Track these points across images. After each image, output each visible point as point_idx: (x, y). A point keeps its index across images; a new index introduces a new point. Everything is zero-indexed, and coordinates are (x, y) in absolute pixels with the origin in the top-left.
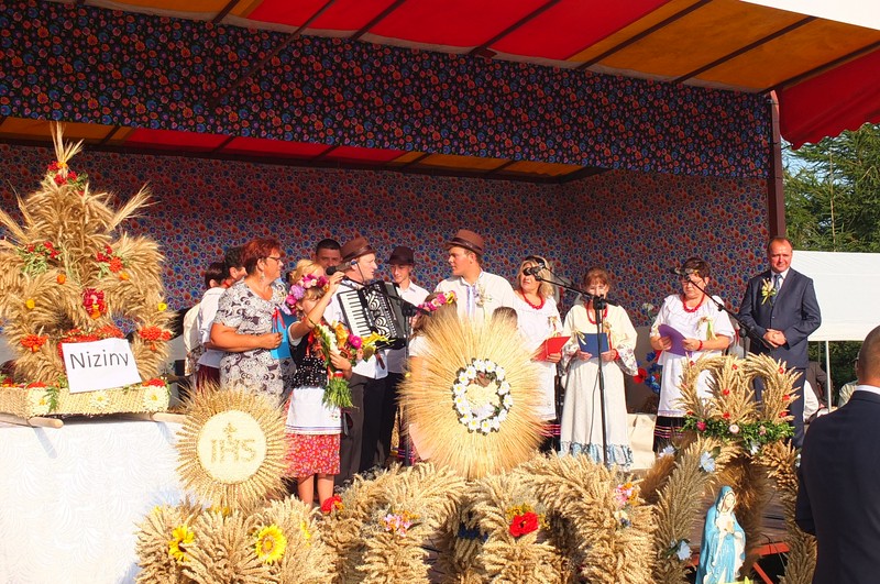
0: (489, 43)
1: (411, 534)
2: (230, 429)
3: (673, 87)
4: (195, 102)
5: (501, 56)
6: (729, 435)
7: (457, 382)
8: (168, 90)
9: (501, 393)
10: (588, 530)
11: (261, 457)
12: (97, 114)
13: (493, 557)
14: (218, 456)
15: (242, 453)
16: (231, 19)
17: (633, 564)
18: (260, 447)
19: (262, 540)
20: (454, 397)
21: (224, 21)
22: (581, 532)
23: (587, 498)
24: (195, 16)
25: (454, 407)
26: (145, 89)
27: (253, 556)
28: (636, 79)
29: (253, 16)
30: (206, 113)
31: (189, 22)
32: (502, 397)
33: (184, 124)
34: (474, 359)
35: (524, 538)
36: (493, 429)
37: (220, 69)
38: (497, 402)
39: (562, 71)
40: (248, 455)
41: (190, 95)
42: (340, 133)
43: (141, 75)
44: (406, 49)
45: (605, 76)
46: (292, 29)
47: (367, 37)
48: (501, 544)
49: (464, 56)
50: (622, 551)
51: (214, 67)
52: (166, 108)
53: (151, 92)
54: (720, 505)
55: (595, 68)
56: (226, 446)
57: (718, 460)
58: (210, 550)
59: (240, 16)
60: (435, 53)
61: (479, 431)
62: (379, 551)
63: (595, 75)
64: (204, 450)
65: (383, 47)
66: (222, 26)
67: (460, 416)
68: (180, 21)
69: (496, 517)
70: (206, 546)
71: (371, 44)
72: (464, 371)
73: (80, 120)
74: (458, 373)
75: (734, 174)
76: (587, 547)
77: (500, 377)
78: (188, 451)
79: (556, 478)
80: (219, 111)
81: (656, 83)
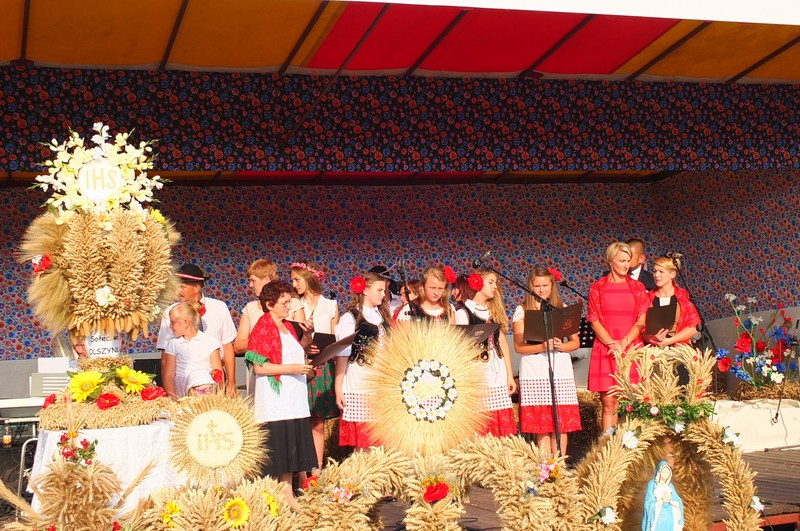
0: (534, 65)
1: (353, 503)
2: (212, 425)
3: (728, 87)
4: (266, 145)
5: (548, 76)
6: (651, 416)
7: (405, 379)
8: (242, 136)
9: (446, 388)
10: (502, 498)
11: (238, 446)
12: (181, 162)
13: (413, 520)
14: (204, 447)
15: (223, 443)
16: (293, 69)
17: (537, 525)
18: (238, 438)
19: (229, 510)
20: (403, 392)
21: (289, 71)
22: (497, 499)
23: (499, 471)
24: (263, 70)
25: (403, 401)
26: (221, 138)
27: (223, 522)
28: (687, 84)
29: (311, 65)
30: (277, 153)
31: (257, 75)
32: (447, 391)
33: (258, 164)
34: (420, 361)
35: (438, 504)
36: (438, 418)
37: (287, 113)
38: (443, 395)
39: (612, 84)
40: (228, 445)
41: (261, 139)
42: (398, 161)
43: (217, 125)
44: (457, 79)
45: (656, 83)
47: (418, 72)
48: (420, 509)
49: (514, 80)
50: (527, 514)
51: (282, 112)
52: (241, 152)
53: (227, 140)
54: (658, 478)
55: (644, 77)
56: (210, 438)
57: (642, 438)
58: (189, 518)
59: (302, 65)
60: (485, 80)
61: (426, 419)
62: (327, 517)
63: (644, 84)
64: (191, 441)
65: (435, 80)
66: (287, 76)
67: (409, 408)
68: (249, 75)
69: (416, 487)
70: (185, 515)
71: (425, 78)
72: (410, 370)
73: (167, 169)
74: (406, 372)
76: (501, 512)
77: (444, 374)
78: (179, 444)
79: (479, 455)
80: (288, 151)
81: (708, 85)
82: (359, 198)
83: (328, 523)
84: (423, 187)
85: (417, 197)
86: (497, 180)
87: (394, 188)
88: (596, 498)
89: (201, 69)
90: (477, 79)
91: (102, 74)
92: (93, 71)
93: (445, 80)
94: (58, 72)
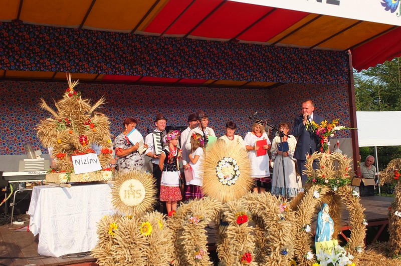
0: (236, 37)
1: (200, 224)
2: (131, 186)
3: (309, 50)
4: (125, 64)
5: (241, 41)
6: (325, 184)
7: (218, 166)
8: (115, 59)
9: (235, 170)
10: (268, 221)
11: (143, 196)
12: (88, 70)
13: (231, 232)
14: (127, 197)
15: (136, 195)
16: (138, 32)
17: (286, 234)
18: (143, 193)
19: (143, 228)
20: (217, 172)
21: (135, 33)
22: (266, 222)
23: (267, 209)
24: (124, 31)
25: (217, 176)
26: (106, 60)
27: (140, 234)
28: (294, 48)
29: (146, 30)
30: (130, 68)
31: (122, 33)
32: (236, 171)
33: (121, 72)
34: (224, 157)
35: (243, 225)
36: (232, 184)
37: (134, 51)
38: (234, 173)
39: (265, 46)
40: (138, 195)
41: (123, 61)
42: (180, 74)
43: (104, 54)
44: (205, 41)
45: (283, 47)
46: (159, 34)
47: (189, 37)
48: (234, 227)
49: (227, 42)
50: (281, 229)
51: (132, 50)
52: (114, 66)
53: (108, 61)
54: (323, 211)
55: (278, 44)
56: (130, 192)
57: (321, 193)
58: (123, 232)
59: (141, 31)
60: (216, 41)
61: (227, 184)
62: (188, 231)
63: (278, 47)
64: (122, 194)
65: (196, 40)
66: (134, 35)
67: (220, 179)
68: (118, 33)
69: (232, 217)
70: (122, 230)
71: (191, 39)
72: (220, 162)
73: (82, 72)
74: (218, 163)
75: (334, 83)
76: (268, 228)
77: (234, 164)
78: (116, 195)
79: (256, 201)
80: (134, 67)
81: (302, 49)
82: (153, 91)
83: (188, 233)
84: (179, 87)
85: (177, 92)
86: (209, 86)
87: (167, 87)
88: (303, 221)
89: (98, 29)
90: (213, 41)
91: (54, 29)
92: (49, 27)
93: (200, 41)
94: (33, 27)
